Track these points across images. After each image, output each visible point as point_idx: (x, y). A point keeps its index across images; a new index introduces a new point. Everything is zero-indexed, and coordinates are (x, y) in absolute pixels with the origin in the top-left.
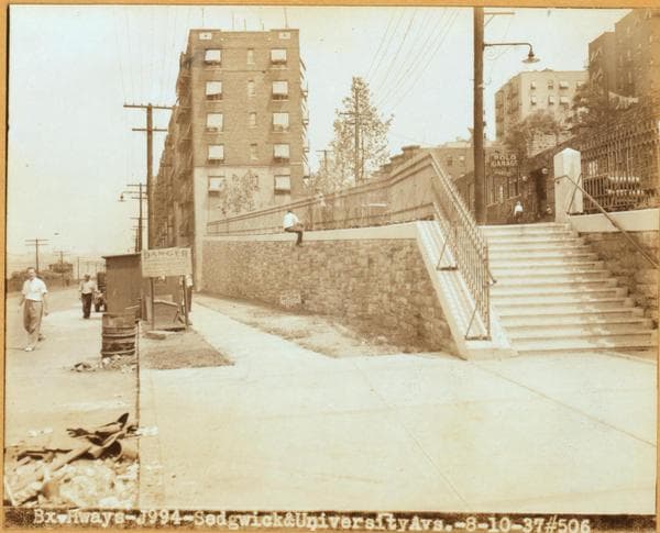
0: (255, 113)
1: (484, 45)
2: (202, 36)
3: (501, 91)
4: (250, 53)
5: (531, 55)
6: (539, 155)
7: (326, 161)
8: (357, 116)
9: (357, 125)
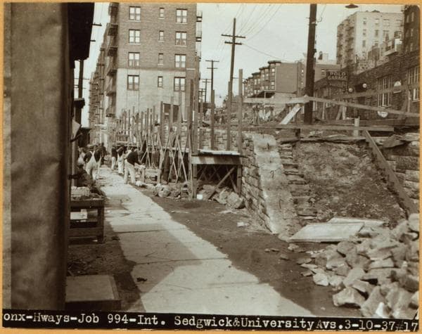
0: (163, 31)
3: (342, 25)
6: (362, 73)
7: (212, 69)
8: (234, 37)
9: (234, 44)
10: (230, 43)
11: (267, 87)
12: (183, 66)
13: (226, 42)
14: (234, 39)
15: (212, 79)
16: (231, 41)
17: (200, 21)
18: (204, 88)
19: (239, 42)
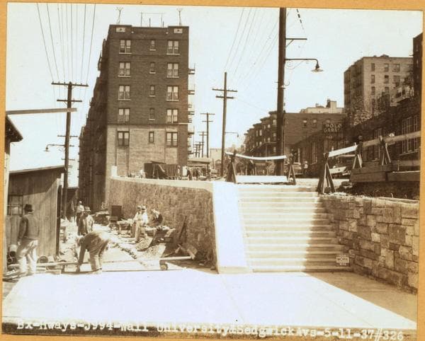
0: (154, 86)
1: (285, 60)
2: (118, 30)
3: (349, 70)
4: (153, 42)
5: (317, 67)
7: (208, 122)
8: (225, 91)
9: (225, 98)
10: (221, 97)
11: (269, 139)
12: (176, 120)
13: (217, 97)
14: (225, 94)
15: (208, 132)
16: (223, 95)
17: (193, 74)
18: (201, 141)
19: (231, 96)
